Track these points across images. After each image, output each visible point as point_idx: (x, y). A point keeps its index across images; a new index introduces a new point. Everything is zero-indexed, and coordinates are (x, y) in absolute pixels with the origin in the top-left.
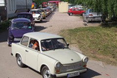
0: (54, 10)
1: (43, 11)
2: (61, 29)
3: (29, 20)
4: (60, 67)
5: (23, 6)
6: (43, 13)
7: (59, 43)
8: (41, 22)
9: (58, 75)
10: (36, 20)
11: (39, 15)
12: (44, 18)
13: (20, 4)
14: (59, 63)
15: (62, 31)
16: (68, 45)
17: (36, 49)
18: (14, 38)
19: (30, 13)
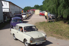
0: (33, 14)
1: (27, 14)
2: (36, 22)
3: (21, 18)
4: (32, 40)
5: (18, 12)
6: (27, 15)
7: (33, 28)
8: (26, 19)
9: (31, 44)
10: (24, 18)
11: (25, 16)
12: (28, 17)
13: (17, 11)
14: (32, 38)
15: (36, 23)
16: (37, 29)
17: (22, 31)
18: (13, 26)
19: (21, 15)
